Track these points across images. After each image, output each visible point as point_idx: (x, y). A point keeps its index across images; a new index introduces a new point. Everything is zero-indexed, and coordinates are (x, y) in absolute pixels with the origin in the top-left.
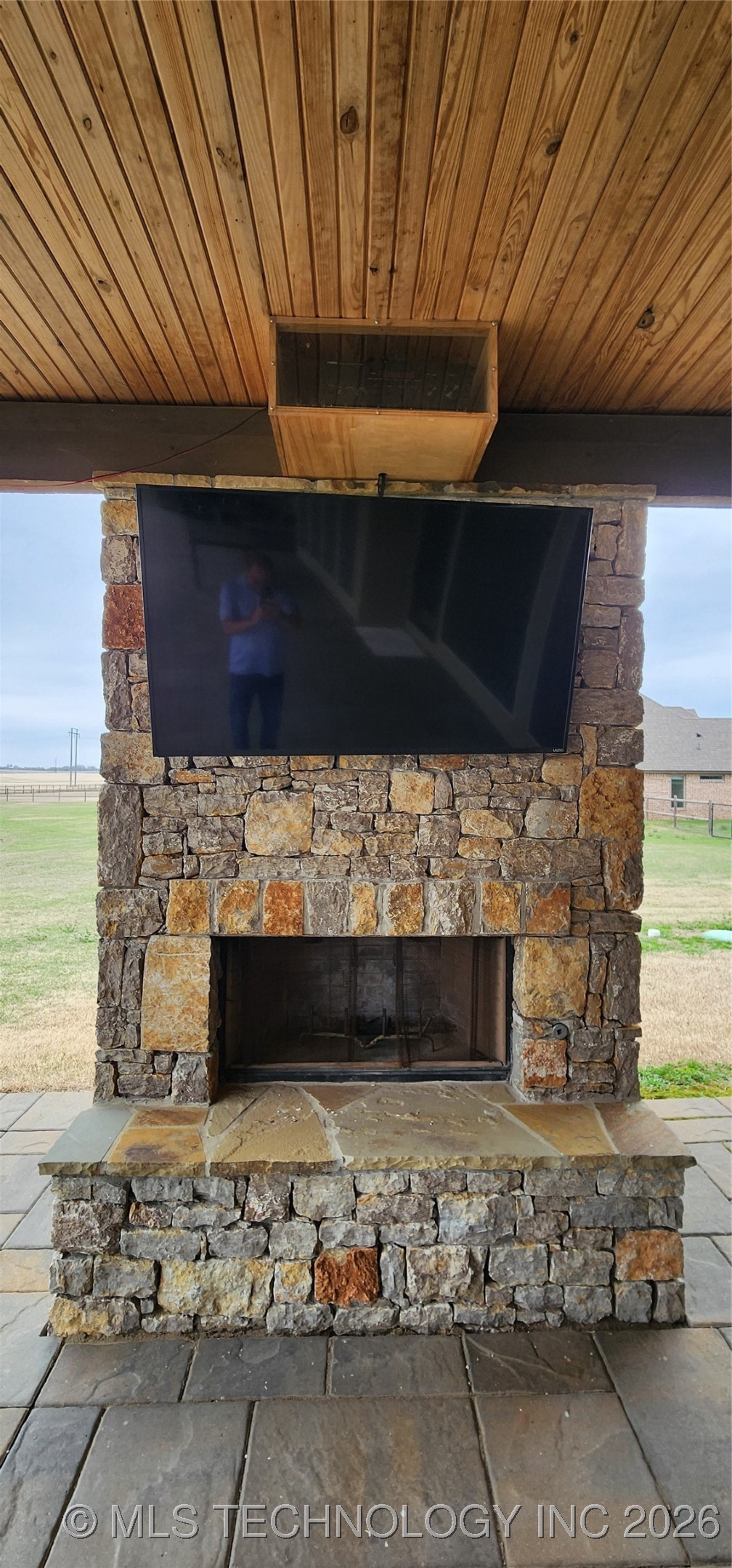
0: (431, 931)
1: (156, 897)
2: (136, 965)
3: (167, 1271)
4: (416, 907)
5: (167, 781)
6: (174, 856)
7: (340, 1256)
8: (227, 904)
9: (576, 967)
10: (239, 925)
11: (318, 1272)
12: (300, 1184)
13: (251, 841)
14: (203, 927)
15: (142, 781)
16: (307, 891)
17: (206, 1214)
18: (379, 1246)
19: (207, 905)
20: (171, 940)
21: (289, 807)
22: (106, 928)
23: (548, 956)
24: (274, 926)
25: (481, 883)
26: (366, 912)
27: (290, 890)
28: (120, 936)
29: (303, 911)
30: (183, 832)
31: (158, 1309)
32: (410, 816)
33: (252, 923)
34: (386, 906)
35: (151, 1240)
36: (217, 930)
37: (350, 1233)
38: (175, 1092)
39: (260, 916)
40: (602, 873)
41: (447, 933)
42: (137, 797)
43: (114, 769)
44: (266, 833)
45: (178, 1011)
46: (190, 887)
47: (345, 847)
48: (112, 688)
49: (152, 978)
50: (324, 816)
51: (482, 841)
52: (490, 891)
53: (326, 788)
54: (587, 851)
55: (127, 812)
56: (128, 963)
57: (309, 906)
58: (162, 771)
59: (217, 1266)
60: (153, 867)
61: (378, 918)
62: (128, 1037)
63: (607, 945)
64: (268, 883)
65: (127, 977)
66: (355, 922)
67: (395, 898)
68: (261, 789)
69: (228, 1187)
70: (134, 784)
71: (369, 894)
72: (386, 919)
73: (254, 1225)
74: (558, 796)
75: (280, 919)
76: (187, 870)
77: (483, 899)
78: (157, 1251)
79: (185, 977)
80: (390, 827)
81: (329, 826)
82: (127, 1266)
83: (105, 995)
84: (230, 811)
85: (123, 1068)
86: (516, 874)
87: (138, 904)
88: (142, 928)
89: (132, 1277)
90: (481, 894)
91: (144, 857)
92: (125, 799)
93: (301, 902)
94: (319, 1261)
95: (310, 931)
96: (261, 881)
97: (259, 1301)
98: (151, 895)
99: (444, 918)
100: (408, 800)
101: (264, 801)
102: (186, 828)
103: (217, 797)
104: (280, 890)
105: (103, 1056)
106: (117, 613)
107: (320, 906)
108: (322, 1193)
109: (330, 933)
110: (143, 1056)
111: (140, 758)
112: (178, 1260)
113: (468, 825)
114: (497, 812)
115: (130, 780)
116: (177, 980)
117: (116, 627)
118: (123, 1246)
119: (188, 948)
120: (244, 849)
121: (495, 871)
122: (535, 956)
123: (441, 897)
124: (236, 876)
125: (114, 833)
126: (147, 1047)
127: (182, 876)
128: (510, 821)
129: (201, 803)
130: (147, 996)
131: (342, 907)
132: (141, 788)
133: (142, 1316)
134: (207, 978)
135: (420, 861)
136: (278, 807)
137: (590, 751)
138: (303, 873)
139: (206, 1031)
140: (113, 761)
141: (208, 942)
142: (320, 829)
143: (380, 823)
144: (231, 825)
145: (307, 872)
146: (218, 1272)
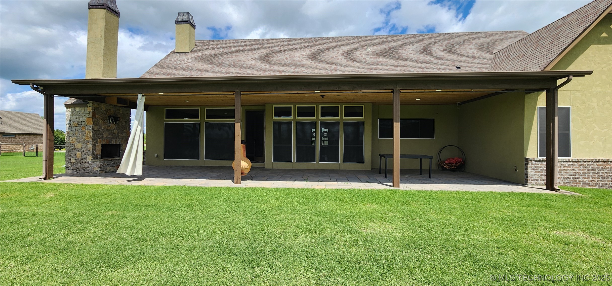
0: (118, 144)
2: (95, 147)
6: (98, 137)
8: (103, 141)
10: (104, 143)
14: (101, 143)
19: (101, 141)
20: (98, 144)
21: (107, 133)
28: (94, 144)
38: (98, 158)
45: (99, 151)
47: (111, 137)
48: (93, 121)
49: (97, 148)
62: (94, 153)
66: (112, 143)
67: (115, 141)
71: (113, 140)
74: (125, 133)
75: (107, 143)
77: (121, 141)
79: (99, 148)
81: (110, 135)
85: (94, 156)
86: (123, 139)
87: (96, 141)
88: (96, 143)
91: (96, 137)
93: (108, 141)
94: (117, 167)
95: (109, 144)
100: (116, 132)
102: (99, 134)
103: (102, 132)
104: (106, 140)
110: (96, 155)
111: (95, 128)
113: (120, 135)
114: (122, 134)
120: (103, 136)
122: (124, 146)
124: (103, 139)
125: (93, 135)
127: (99, 139)
129: (100, 132)
130: (96, 150)
134: (101, 148)
137: (127, 129)
139: (101, 152)
141: (101, 145)
143: (113, 134)
144: (103, 134)
145: (109, 139)
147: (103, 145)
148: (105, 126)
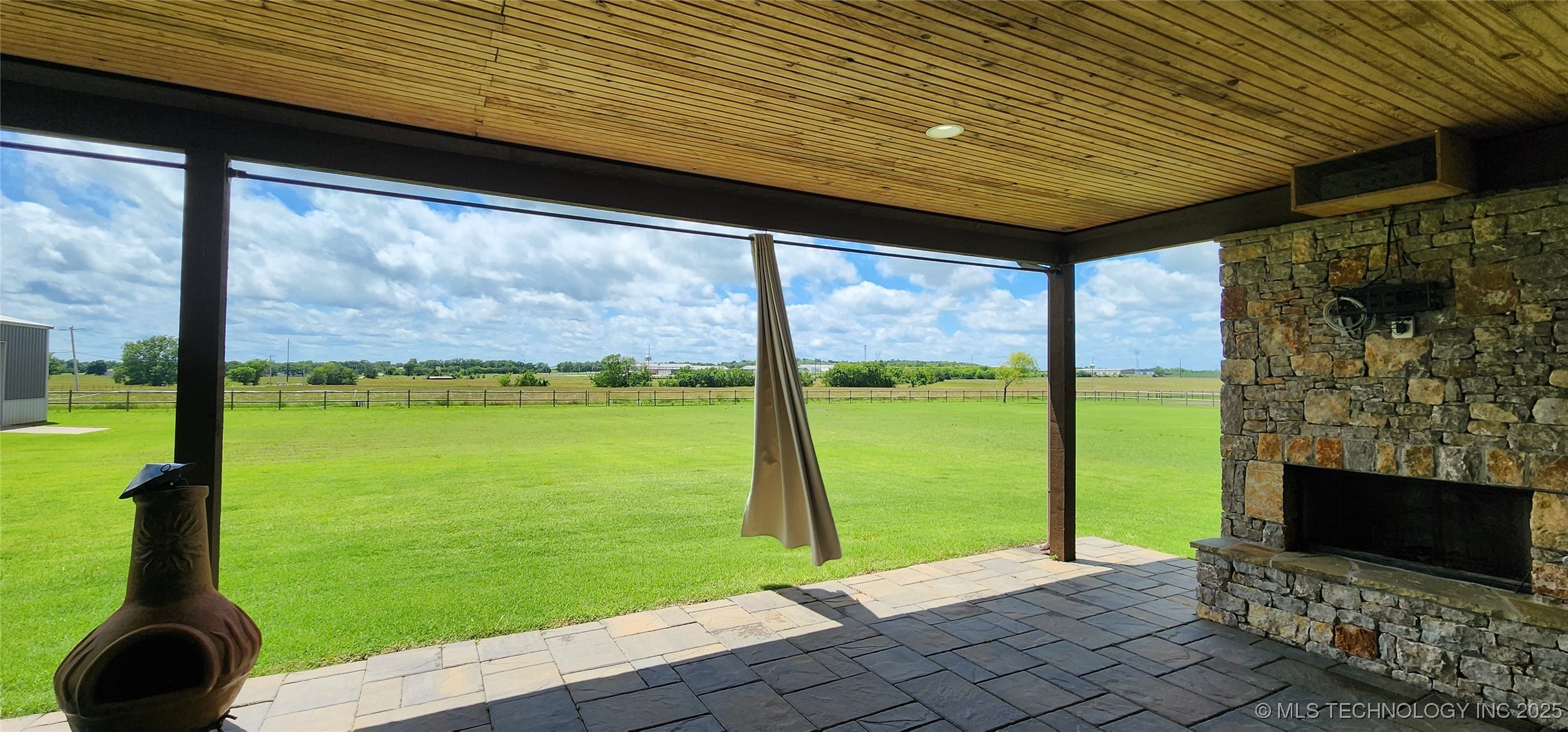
0: (1442, 477)
1: (1251, 441)
2: (1241, 473)
3: (1251, 607)
4: (1429, 460)
5: (1257, 383)
6: (1262, 421)
7: (1352, 629)
8: (1292, 448)
10: (1300, 459)
11: (1337, 633)
12: (1327, 586)
13: (1308, 415)
14: (1278, 458)
15: (1243, 383)
16: (1345, 445)
17: (1271, 586)
18: (1378, 631)
19: (1281, 447)
20: (1261, 463)
21: (1333, 399)
22: (1225, 453)
23: (1556, 506)
24: (1322, 462)
25: (1488, 451)
26: (1387, 460)
27: (1333, 443)
28: (1232, 458)
29: (1342, 456)
30: (1266, 409)
31: (1247, 623)
32: (1424, 406)
33: (1308, 458)
34: (1403, 458)
35: (1243, 590)
36: (1286, 460)
37: (1356, 618)
38: (1264, 540)
39: (1313, 456)
41: (1455, 479)
42: (1240, 391)
43: (1228, 377)
44: (1317, 412)
45: (1265, 499)
46: (1270, 437)
47: (1374, 422)
48: (1225, 338)
49: (1250, 481)
50: (1358, 404)
51: (1489, 424)
52: (1495, 457)
53: (1359, 388)
55: (1235, 398)
56: (1237, 472)
57: (1347, 453)
58: (1254, 378)
59: (1278, 613)
60: (1250, 426)
61: (1397, 464)
62: (1238, 508)
64: (1318, 438)
65: (1236, 478)
66: (1380, 465)
67: (1409, 454)
68: (1314, 388)
69: (1283, 576)
70: (1239, 384)
71: (1391, 450)
72: (1404, 466)
73: (1298, 598)
74: (1565, 396)
75: (1326, 458)
76: (1269, 428)
77: (1488, 461)
78: (1246, 596)
79: (1268, 483)
80: (1407, 411)
81: (1362, 409)
82: (1231, 598)
83: (1225, 486)
84: (1293, 399)
85: (1235, 522)
86: (1522, 447)
87: (1241, 443)
88: (1244, 456)
89: (1233, 604)
90: (1486, 457)
91: (1245, 420)
92: (1234, 392)
93: (1340, 450)
94: (1337, 627)
95: (1348, 467)
96: (1314, 437)
97: (1302, 636)
98: (1249, 440)
99: (1452, 470)
100: (1422, 395)
101: (1316, 394)
102: (1268, 407)
103: (1286, 391)
104: (1326, 443)
105: (1225, 515)
106: (1228, 301)
107: (1354, 454)
108: (1340, 593)
109: (1362, 470)
110: (1246, 520)
111: (1241, 372)
112: (1256, 603)
113: (1475, 413)
114: (1503, 405)
115: (1236, 383)
116: (1264, 483)
117: (1228, 308)
118: (1229, 589)
119: (1270, 468)
120: (1304, 419)
121: (1502, 444)
122: (1543, 505)
123: (1448, 456)
124: (1299, 433)
125: (1228, 408)
126: (1248, 515)
127: (1266, 432)
128: (1517, 411)
129: (1276, 395)
130: (1248, 490)
131: (1370, 456)
132: (1243, 386)
133: (1239, 622)
134: (1281, 485)
135: (1434, 433)
136: (1325, 398)
138: (1343, 435)
139: (1282, 512)
140: (1227, 373)
141: (1282, 467)
142: (1355, 412)
143: (1400, 409)
144: (1295, 406)
145: (1347, 435)
146: (1278, 614)
147: (1293, 473)
148: (1318, 356)
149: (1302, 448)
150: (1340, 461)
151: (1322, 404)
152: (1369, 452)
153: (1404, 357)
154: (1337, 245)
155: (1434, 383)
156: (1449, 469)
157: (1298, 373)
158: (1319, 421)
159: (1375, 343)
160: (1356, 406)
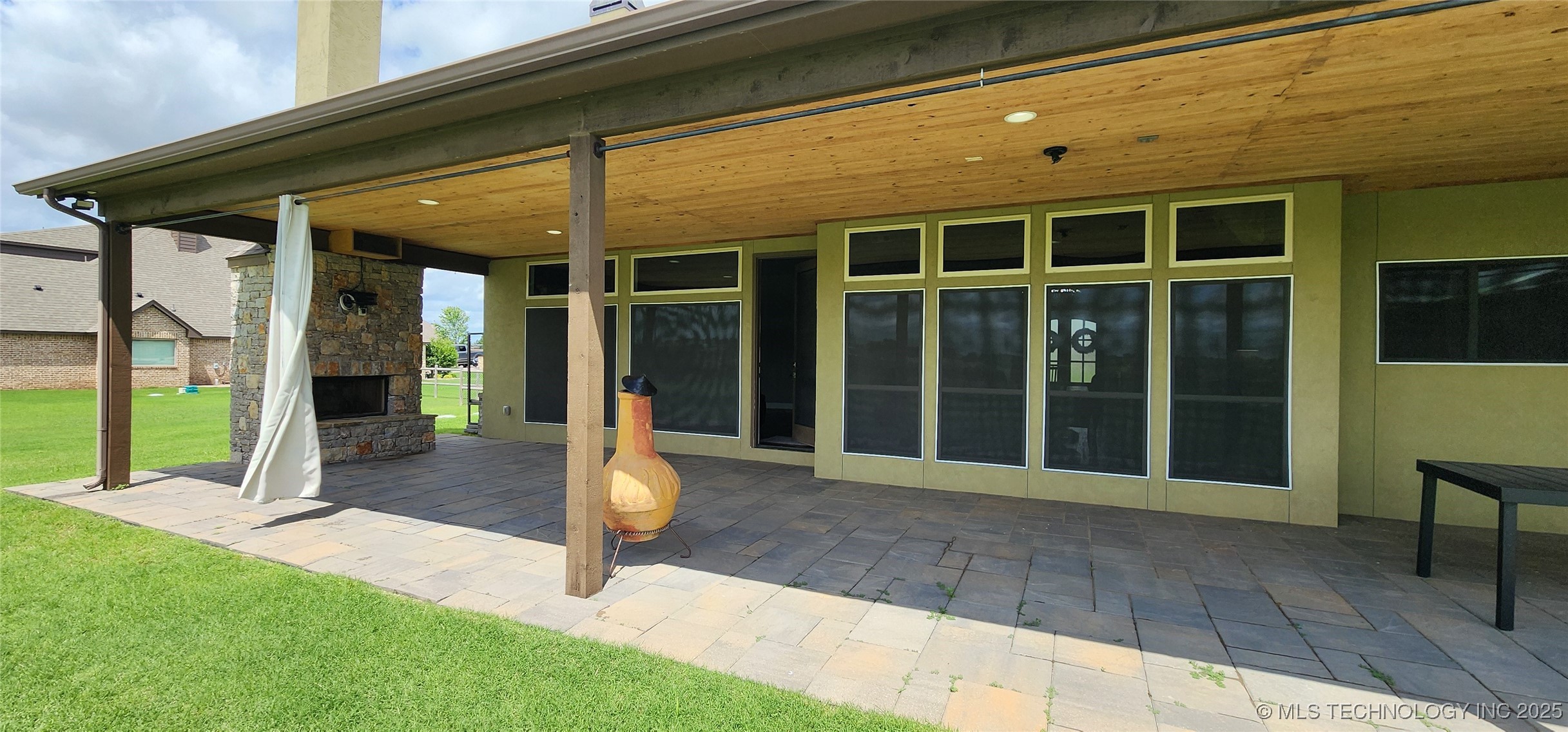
0: (373, 374)
4: (369, 368)
7: (363, 444)
8: (317, 368)
9: (408, 382)
10: (322, 373)
11: (358, 448)
12: (353, 429)
13: (323, 350)
16: (340, 364)
17: (332, 437)
18: (372, 441)
21: (334, 342)
23: (401, 380)
24: (329, 373)
25: (385, 362)
26: (356, 369)
27: (336, 364)
29: (339, 370)
32: (366, 345)
33: (325, 372)
34: (362, 368)
36: (315, 375)
37: (365, 439)
39: (327, 371)
40: (413, 360)
41: (377, 374)
44: (328, 349)
47: (349, 353)
51: (384, 351)
52: (387, 364)
53: (344, 337)
54: (410, 354)
57: (341, 368)
59: (334, 449)
61: (359, 370)
63: (414, 377)
64: (328, 362)
66: (353, 372)
67: (364, 365)
68: (326, 337)
69: (337, 430)
71: (356, 365)
72: (362, 370)
73: (343, 438)
74: (403, 340)
75: (333, 371)
77: (386, 366)
80: (361, 348)
81: (345, 347)
84: (317, 342)
86: (393, 359)
90: (385, 364)
93: (338, 367)
94: (358, 446)
95: (341, 375)
97: (344, 456)
99: (377, 370)
100: (365, 340)
101: (327, 340)
103: (313, 338)
104: (331, 364)
107: (343, 368)
108: (359, 430)
109: (346, 375)
113: (381, 347)
114: (388, 344)
120: (321, 353)
121: (387, 359)
122: (398, 380)
123: (374, 365)
124: (318, 360)
128: (392, 346)
131: (349, 368)
135: (369, 357)
136: (331, 342)
137: (410, 329)
138: (338, 360)
142: (342, 348)
143: (358, 346)
144: (317, 346)
145: (340, 360)
147: (318, 381)
148: (328, 320)
149: (323, 367)
150: (338, 372)
151: (330, 345)
152: (349, 366)
153: (361, 324)
154: (336, 267)
155: (370, 335)
156: (375, 371)
157: (318, 329)
158: (329, 353)
159: (351, 317)
160: (343, 345)
